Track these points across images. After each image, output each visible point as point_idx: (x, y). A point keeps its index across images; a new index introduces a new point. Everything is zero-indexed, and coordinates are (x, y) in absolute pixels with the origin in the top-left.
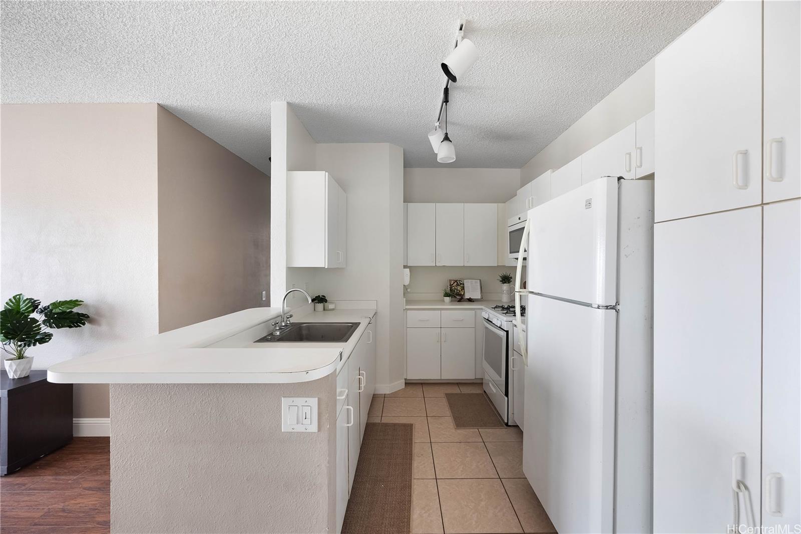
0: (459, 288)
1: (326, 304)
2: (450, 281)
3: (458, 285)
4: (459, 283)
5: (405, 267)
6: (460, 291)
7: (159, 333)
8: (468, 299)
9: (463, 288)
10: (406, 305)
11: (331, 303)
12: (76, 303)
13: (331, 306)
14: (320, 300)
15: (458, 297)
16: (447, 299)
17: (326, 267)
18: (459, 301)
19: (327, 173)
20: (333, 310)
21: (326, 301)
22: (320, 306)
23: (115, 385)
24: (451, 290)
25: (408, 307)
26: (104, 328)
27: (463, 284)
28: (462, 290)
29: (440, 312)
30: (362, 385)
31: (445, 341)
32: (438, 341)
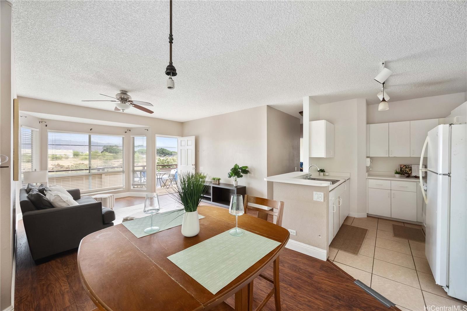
0: (407, 170)
1: (324, 173)
2: (401, 165)
3: (406, 168)
4: (407, 167)
5: (368, 157)
6: (408, 171)
7: (267, 177)
8: (414, 176)
9: (411, 170)
10: (368, 176)
11: (328, 173)
12: (247, 167)
13: (327, 174)
14: (322, 171)
15: (406, 175)
16: (397, 175)
17: (325, 157)
18: (406, 177)
19: (325, 121)
20: (328, 175)
21: (324, 172)
22: (322, 174)
23: (275, 182)
24: (401, 170)
25: (368, 177)
26: (252, 175)
27: (411, 167)
28: (409, 171)
29: (390, 181)
30: (340, 204)
31: (394, 197)
32: (389, 197)
